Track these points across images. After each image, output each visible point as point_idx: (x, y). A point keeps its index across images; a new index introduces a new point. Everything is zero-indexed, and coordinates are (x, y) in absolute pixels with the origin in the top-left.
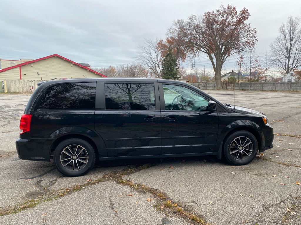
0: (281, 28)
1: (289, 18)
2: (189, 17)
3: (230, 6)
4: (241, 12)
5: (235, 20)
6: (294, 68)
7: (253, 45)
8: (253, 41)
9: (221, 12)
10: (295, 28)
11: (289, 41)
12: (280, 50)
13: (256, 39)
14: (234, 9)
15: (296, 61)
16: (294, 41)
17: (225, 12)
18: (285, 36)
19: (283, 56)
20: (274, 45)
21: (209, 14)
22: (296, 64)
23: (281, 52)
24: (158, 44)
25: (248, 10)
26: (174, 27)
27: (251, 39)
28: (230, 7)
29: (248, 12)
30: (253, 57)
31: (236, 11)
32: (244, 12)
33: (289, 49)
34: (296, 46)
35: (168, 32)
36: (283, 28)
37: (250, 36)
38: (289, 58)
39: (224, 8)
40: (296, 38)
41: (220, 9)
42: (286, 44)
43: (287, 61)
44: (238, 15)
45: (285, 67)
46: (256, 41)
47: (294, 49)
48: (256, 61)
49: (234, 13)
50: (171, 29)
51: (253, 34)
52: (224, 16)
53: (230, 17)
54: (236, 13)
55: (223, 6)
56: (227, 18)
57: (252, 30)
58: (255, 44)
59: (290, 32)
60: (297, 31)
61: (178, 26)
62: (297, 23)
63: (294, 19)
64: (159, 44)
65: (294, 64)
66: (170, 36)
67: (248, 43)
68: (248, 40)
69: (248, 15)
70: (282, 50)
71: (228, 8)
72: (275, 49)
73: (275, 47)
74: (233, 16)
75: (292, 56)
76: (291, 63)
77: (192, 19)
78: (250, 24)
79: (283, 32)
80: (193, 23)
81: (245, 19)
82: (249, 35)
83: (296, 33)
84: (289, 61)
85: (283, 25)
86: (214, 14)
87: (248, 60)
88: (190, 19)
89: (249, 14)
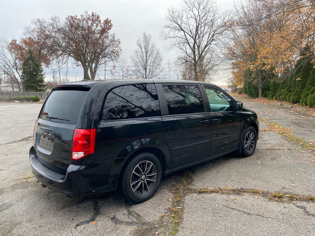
0: (138, 42)
1: (143, 33)
2: (52, 18)
3: (94, 13)
4: (104, 21)
5: (99, 28)
6: (150, 78)
7: (118, 55)
8: (118, 52)
9: (85, 18)
10: (148, 43)
11: (145, 54)
12: (139, 61)
13: (120, 50)
14: (98, 17)
15: (151, 72)
16: (148, 54)
17: (89, 19)
18: (141, 49)
19: (141, 67)
20: (133, 57)
21: (72, 17)
22: (151, 75)
23: (139, 63)
24: (10, 44)
25: (110, 21)
26: (33, 26)
27: (116, 49)
28: (94, 15)
29: (111, 23)
30: (124, 66)
31: (100, 20)
32: (107, 22)
33: (145, 61)
34: (150, 59)
35: (26, 32)
36: (140, 42)
37: (115, 46)
38: (146, 69)
39: (88, 14)
40: (150, 51)
41: (85, 14)
42: (143, 57)
43: (144, 72)
44: (102, 24)
45: (143, 77)
46: (121, 52)
47: (149, 62)
48: (127, 70)
49: (98, 21)
50: (28, 28)
51: (117, 44)
52: (89, 23)
53: (95, 25)
54: (100, 22)
55: (87, 12)
56: (92, 25)
57: (116, 40)
58: (120, 54)
59: (145, 46)
60: (150, 46)
61: (39, 26)
62: (150, 39)
63: (147, 35)
64: (12, 44)
65: (150, 74)
66: (28, 36)
67: (113, 52)
68: (114, 49)
69: (111, 26)
70: (140, 62)
71: (93, 15)
72: (135, 60)
73: (135, 58)
74: (97, 24)
75: (148, 67)
76: (148, 74)
77: (55, 21)
78: (114, 35)
79: (140, 45)
80: (56, 25)
81: (108, 29)
82: (113, 45)
83: (149, 48)
84: (146, 72)
85: (139, 39)
86: (78, 18)
87: (120, 69)
88: (52, 20)
89: (112, 24)
